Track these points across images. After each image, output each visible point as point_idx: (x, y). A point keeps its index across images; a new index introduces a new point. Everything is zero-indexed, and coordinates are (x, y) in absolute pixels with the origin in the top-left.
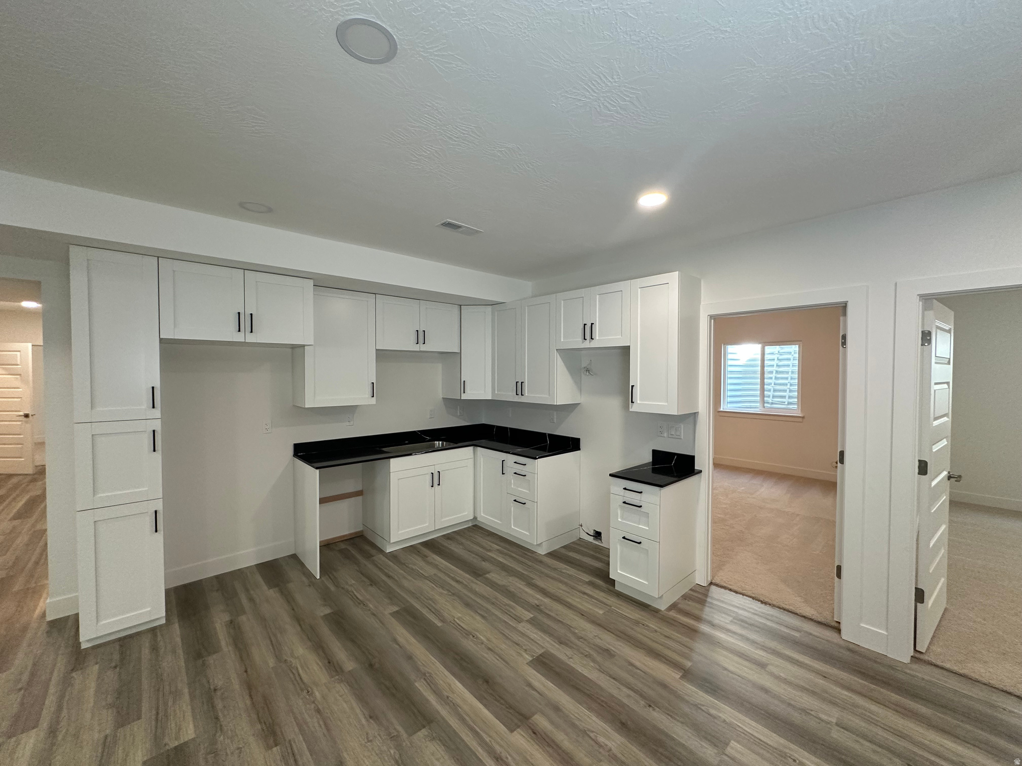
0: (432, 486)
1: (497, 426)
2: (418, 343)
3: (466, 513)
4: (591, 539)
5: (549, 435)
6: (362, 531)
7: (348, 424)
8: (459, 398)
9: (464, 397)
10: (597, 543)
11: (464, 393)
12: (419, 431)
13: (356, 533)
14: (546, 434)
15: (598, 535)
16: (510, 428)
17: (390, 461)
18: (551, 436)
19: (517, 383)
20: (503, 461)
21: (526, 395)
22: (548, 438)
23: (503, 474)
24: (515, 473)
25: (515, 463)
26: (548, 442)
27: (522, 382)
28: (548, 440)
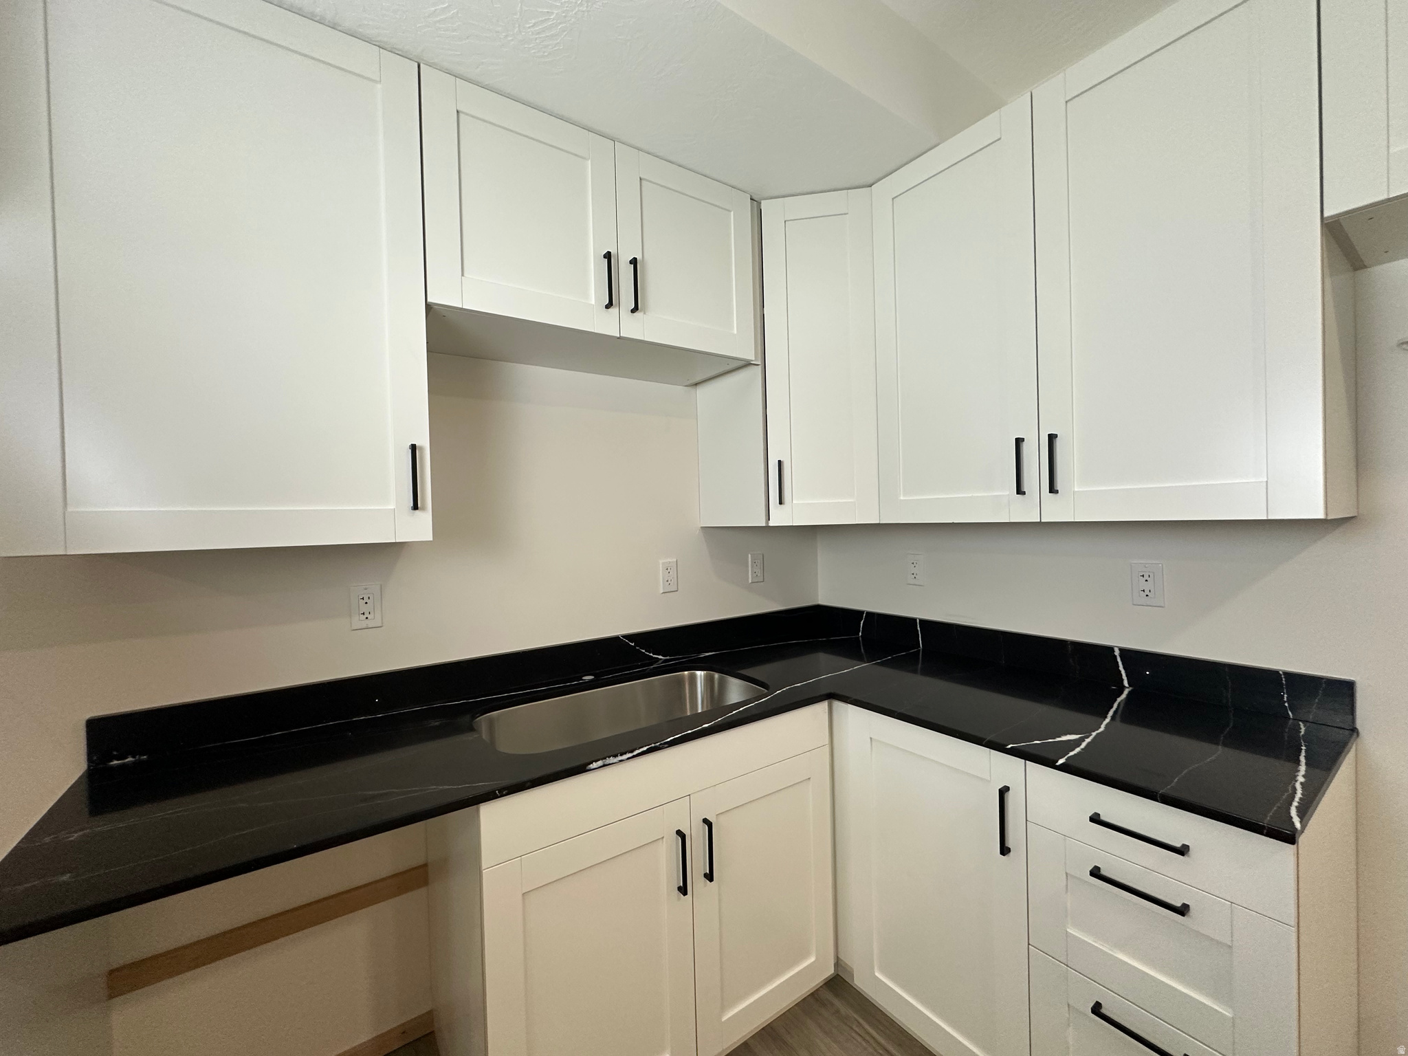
0: (683, 890)
1: (869, 614)
2: (609, 305)
3: (812, 959)
6: (429, 1017)
7: (359, 621)
8: (764, 524)
9: (780, 518)
11: (781, 503)
12: (630, 637)
13: (403, 1030)
14: (1111, 649)
17: (478, 811)
19: (1019, 442)
20: (1003, 792)
21: (1076, 490)
22: (1121, 668)
23: (1005, 850)
24: (1096, 873)
25: (1095, 819)
26: (1126, 683)
27: (1052, 438)
28: (1121, 675)
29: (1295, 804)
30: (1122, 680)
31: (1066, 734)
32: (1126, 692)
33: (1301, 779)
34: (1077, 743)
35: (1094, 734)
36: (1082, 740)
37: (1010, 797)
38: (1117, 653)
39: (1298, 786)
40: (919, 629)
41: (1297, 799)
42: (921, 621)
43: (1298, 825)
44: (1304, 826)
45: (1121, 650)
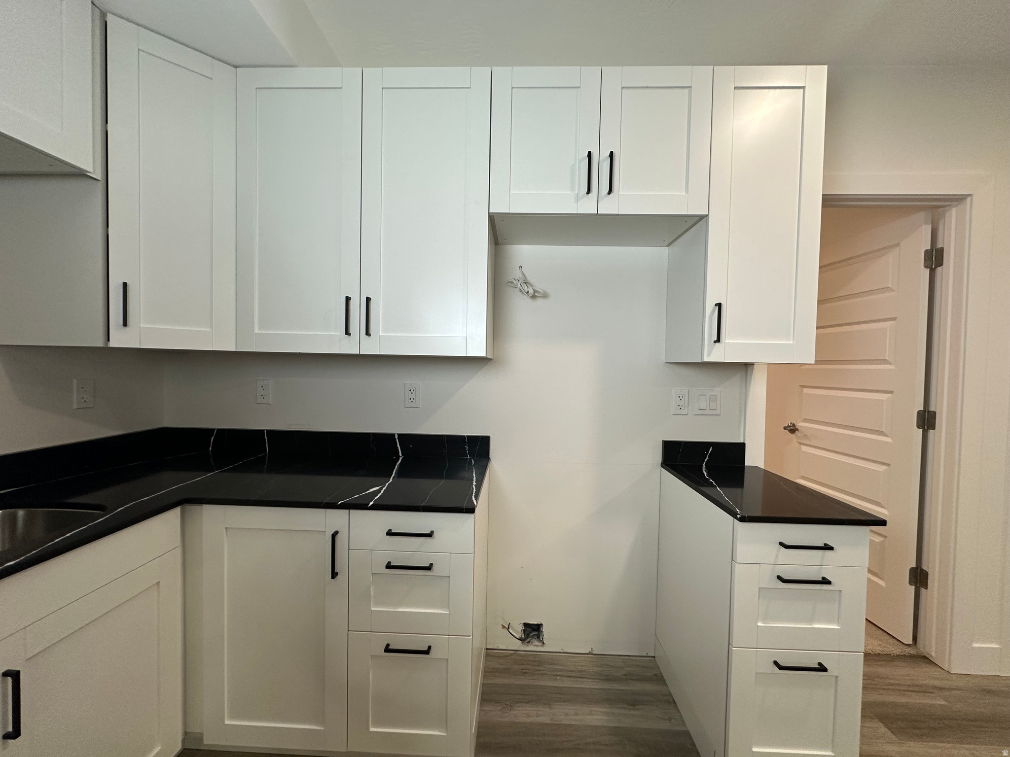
1: (219, 430)
3: (158, 749)
4: (517, 645)
5: (403, 437)
8: (100, 343)
9: (120, 339)
10: (531, 648)
11: (125, 324)
14: (393, 435)
15: (533, 631)
16: (270, 432)
18: (405, 438)
19: (348, 299)
20: (334, 535)
21: (381, 334)
22: (398, 446)
23: (334, 575)
24: (389, 566)
25: (390, 533)
26: (400, 455)
27: (368, 300)
28: (398, 449)
29: (474, 495)
30: (399, 452)
31: (372, 488)
32: (401, 459)
33: (474, 483)
34: (379, 491)
35: (387, 484)
36: (381, 489)
37: (338, 538)
38: (396, 437)
39: (474, 487)
40: (266, 438)
41: (474, 492)
42: (268, 431)
43: (475, 503)
44: (477, 504)
45: (398, 435)
